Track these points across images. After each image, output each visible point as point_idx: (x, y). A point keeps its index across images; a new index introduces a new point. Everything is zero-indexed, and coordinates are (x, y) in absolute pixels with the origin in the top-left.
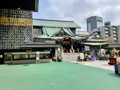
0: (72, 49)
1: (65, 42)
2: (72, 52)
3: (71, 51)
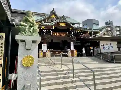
0: (72, 48)
1: (58, 34)
2: (73, 55)
3: (70, 54)
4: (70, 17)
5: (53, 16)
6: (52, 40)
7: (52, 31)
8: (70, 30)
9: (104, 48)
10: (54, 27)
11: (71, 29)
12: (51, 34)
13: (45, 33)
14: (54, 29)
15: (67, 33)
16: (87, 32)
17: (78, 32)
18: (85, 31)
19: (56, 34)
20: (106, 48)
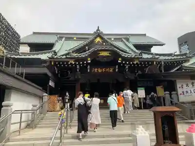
4: (145, 35)
5: (98, 39)
6: (98, 80)
7: (89, 66)
8: (119, 61)
9: (183, 92)
10: (89, 59)
11: (120, 59)
12: (89, 71)
13: (78, 70)
14: (90, 62)
15: (117, 66)
16: (153, 62)
17: (133, 64)
18: (148, 62)
19: (96, 70)
20: (187, 92)
